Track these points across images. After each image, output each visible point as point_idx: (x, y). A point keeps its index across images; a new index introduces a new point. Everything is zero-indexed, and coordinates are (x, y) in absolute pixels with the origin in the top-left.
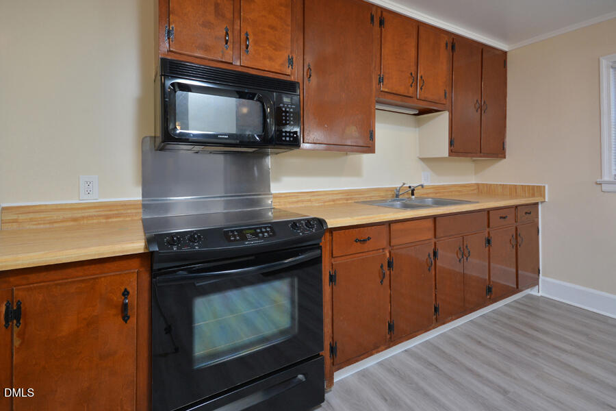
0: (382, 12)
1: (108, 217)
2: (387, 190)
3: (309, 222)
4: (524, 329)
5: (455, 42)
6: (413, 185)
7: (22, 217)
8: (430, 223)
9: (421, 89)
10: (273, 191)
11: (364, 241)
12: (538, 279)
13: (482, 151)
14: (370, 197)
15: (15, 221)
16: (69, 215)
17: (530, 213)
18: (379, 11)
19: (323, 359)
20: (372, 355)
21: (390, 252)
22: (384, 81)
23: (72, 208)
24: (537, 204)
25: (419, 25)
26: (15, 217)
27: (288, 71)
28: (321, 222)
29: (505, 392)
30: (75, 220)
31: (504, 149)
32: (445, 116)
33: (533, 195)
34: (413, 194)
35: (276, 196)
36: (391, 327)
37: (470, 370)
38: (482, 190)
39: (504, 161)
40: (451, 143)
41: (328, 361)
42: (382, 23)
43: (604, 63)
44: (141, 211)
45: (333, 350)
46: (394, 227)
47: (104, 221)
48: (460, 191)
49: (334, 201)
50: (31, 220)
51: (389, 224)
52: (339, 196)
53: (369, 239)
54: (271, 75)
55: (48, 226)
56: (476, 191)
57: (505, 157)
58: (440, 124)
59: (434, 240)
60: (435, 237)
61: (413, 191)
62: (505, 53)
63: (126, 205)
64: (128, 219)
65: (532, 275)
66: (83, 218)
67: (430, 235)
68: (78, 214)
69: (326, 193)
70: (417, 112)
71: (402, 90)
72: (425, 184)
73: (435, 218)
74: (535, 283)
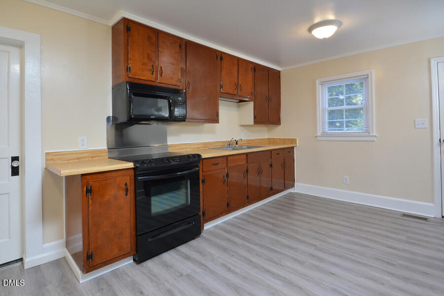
0: (221, 54)
1: (93, 157)
2: (224, 142)
3: (194, 156)
4: (286, 205)
5: (256, 67)
6: (237, 139)
7: (55, 158)
8: (244, 157)
9: (240, 91)
10: (169, 143)
11: (216, 164)
12: (294, 184)
13: (270, 121)
14: (216, 146)
15: (52, 159)
16: (75, 156)
17: (290, 152)
18: (220, 53)
19: (200, 216)
20: (219, 217)
21: (227, 170)
22: (224, 87)
23: (77, 153)
24: (293, 147)
25: (239, 59)
26: (52, 157)
27: (179, 84)
28: (199, 156)
29: (273, 224)
30: (78, 159)
31: (280, 120)
32: (252, 104)
33: (292, 143)
34: (237, 144)
35: (171, 146)
36: (228, 205)
37: (261, 220)
38: (271, 141)
39: (280, 126)
40: (255, 118)
41: (202, 219)
42: (221, 59)
43: (317, 82)
44: (107, 154)
45: (204, 214)
46: (229, 158)
47: (91, 159)
48: (260, 142)
49: (198, 148)
50: (59, 159)
51: (227, 157)
52: (201, 146)
53: (218, 163)
54: (171, 87)
55: (66, 162)
56: (268, 142)
57: (280, 124)
58: (250, 107)
59: (246, 165)
60: (247, 163)
61: (237, 142)
62: (279, 72)
63: (100, 151)
64: (102, 158)
65: (291, 183)
66: (82, 158)
67: (245, 162)
68: (80, 156)
69: (194, 144)
70: (238, 101)
71: (231, 92)
72: (243, 139)
73: (247, 154)
74: (293, 186)
